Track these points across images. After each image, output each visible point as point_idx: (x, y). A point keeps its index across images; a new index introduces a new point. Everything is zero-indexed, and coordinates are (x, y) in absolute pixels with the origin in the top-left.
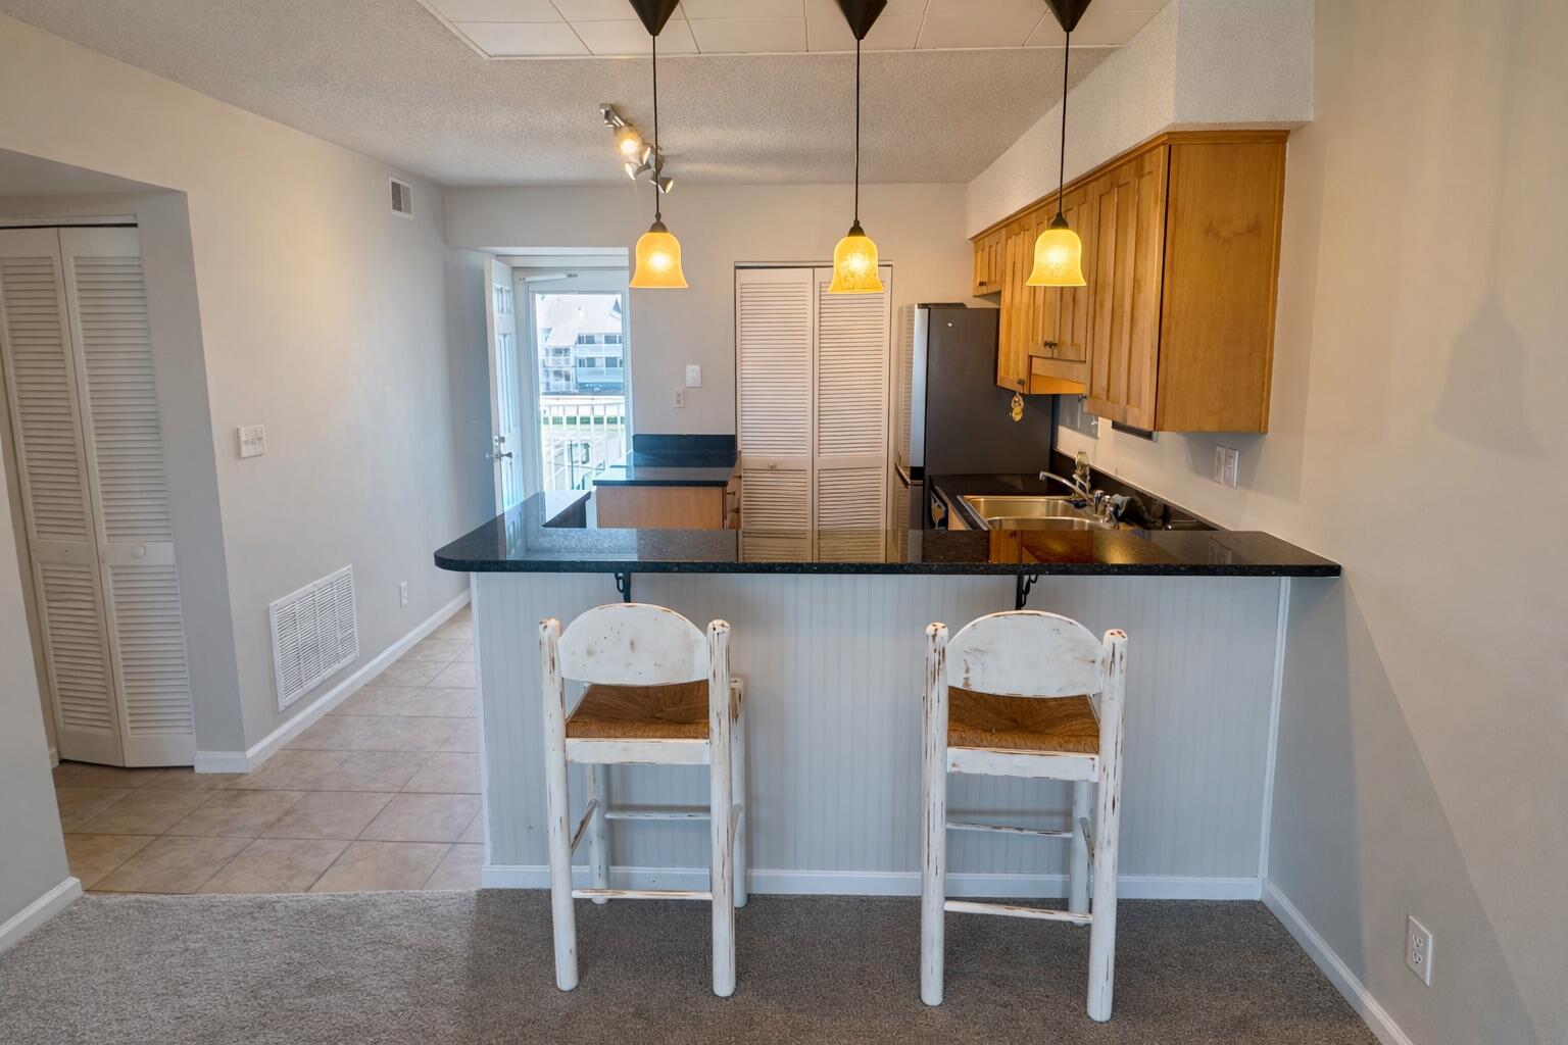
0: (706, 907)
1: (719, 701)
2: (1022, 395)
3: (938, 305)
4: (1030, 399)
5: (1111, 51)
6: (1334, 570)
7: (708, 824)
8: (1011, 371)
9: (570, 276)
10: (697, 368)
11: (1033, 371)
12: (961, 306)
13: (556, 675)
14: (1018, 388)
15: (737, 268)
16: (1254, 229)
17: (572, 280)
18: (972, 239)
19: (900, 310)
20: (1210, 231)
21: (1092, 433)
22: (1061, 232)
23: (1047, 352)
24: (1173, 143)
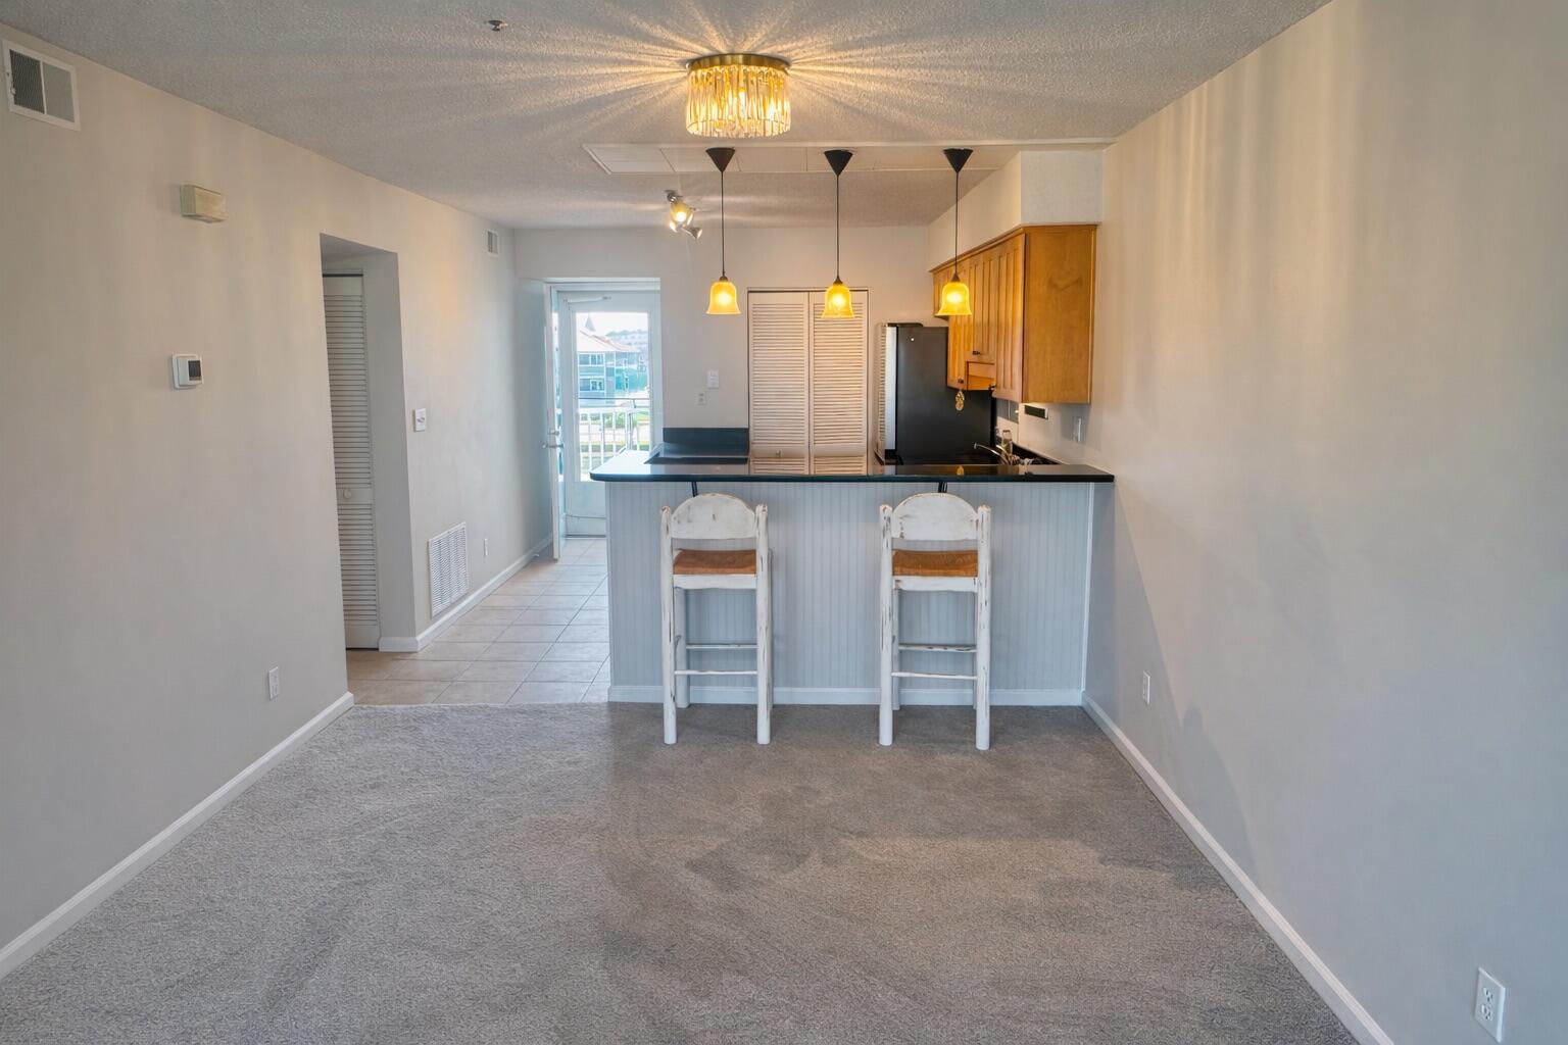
0: (754, 708)
1: (762, 554)
2: (963, 391)
3: (903, 325)
4: (968, 394)
5: (989, 172)
6: (1109, 479)
7: (755, 651)
8: (956, 374)
9: (606, 298)
10: (716, 373)
11: (970, 373)
12: (920, 325)
13: (670, 535)
14: (961, 387)
15: (749, 292)
16: (1079, 282)
17: (607, 300)
18: (931, 271)
19: (876, 327)
20: (1052, 284)
21: (1014, 419)
22: (958, 285)
23: (975, 358)
24: (1028, 233)
